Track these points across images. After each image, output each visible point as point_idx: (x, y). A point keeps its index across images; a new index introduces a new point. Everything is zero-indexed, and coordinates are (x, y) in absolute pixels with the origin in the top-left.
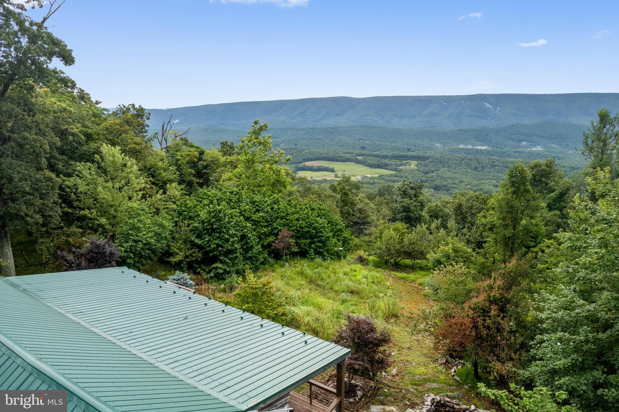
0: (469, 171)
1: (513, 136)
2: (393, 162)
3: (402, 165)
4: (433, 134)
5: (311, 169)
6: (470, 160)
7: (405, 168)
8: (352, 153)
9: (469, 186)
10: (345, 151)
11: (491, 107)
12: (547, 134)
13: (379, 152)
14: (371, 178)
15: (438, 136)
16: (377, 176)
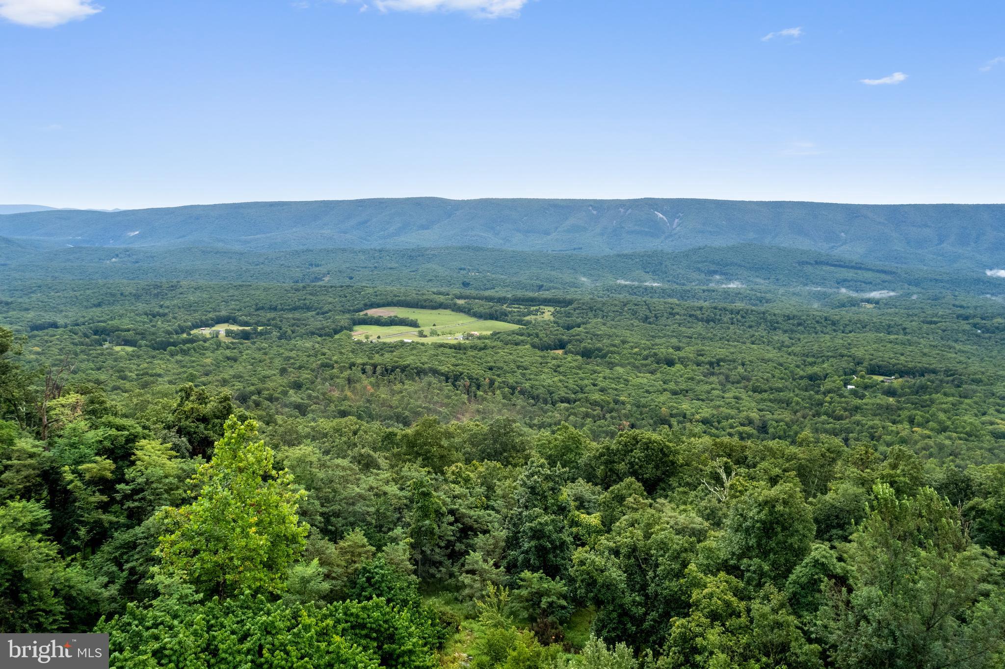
0: (636, 323)
1: (700, 265)
2: (515, 309)
3: (530, 313)
4: (578, 261)
5: (378, 322)
6: (636, 305)
7: (535, 320)
8: (448, 294)
9: (636, 350)
10: (435, 290)
11: (664, 218)
12: (748, 263)
13: (492, 290)
14: (479, 338)
15: (586, 264)
16: (489, 333)
